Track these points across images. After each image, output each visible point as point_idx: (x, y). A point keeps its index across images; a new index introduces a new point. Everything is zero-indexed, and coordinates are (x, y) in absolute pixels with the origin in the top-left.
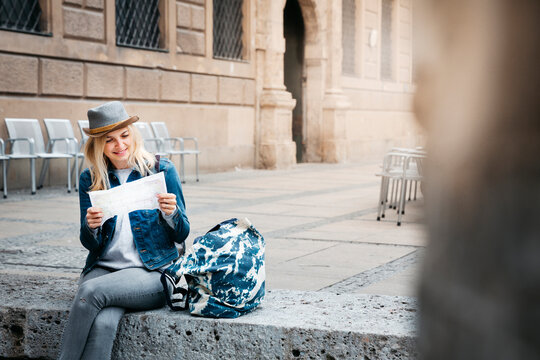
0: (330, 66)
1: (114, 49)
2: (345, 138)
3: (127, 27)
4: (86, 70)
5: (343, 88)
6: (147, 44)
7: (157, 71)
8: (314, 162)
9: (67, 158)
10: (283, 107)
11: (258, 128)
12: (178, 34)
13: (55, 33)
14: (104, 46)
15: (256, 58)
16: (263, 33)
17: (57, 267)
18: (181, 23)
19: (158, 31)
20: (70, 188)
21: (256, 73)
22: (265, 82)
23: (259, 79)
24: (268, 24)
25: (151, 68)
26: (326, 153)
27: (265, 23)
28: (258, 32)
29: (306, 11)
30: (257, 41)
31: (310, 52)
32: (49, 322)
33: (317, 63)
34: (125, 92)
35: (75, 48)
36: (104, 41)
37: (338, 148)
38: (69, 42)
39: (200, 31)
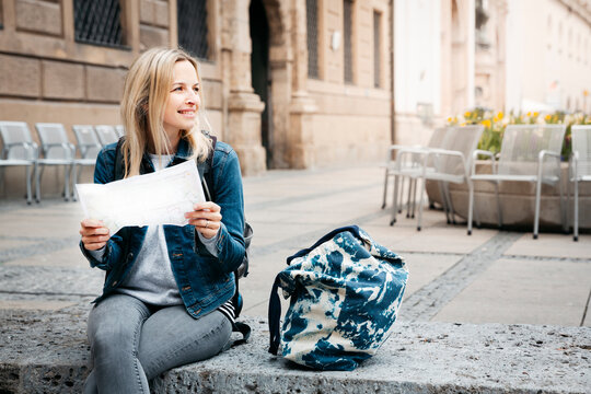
0: (295, 69)
1: (72, 46)
2: (312, 143)
3: (85, 22)
4: (42, 68)
5: (310, 92)
6: (109, 41)
7: (119, 71)
8: (282, 168)
9: (26, 166)
10: (251, 111)
11: (226, 134)
12: (141, 32)
13: (6, 24)
14: (62, 42)
15: (222, 59)
16: (228, 32)
17: (37, 294)
18: (145, 19)
19: (119, 27)
20: (30, 199)
21: (222, 75)
22: (232, 84)
23: (226, 81)
24: (234, 23)
25: (113, 67)
26: (294, 159)
27: (231, 22)
28: (223, 31)
29: (270, 11)
30: (223, 41)
31: (275, 54)
32: (56, 384)
33: (283, 65)
34: (86, 93)
35: (29, 43)
36: (61, 36)
37: (306, 154)
38: (23, 37)
39: (164, 27)
